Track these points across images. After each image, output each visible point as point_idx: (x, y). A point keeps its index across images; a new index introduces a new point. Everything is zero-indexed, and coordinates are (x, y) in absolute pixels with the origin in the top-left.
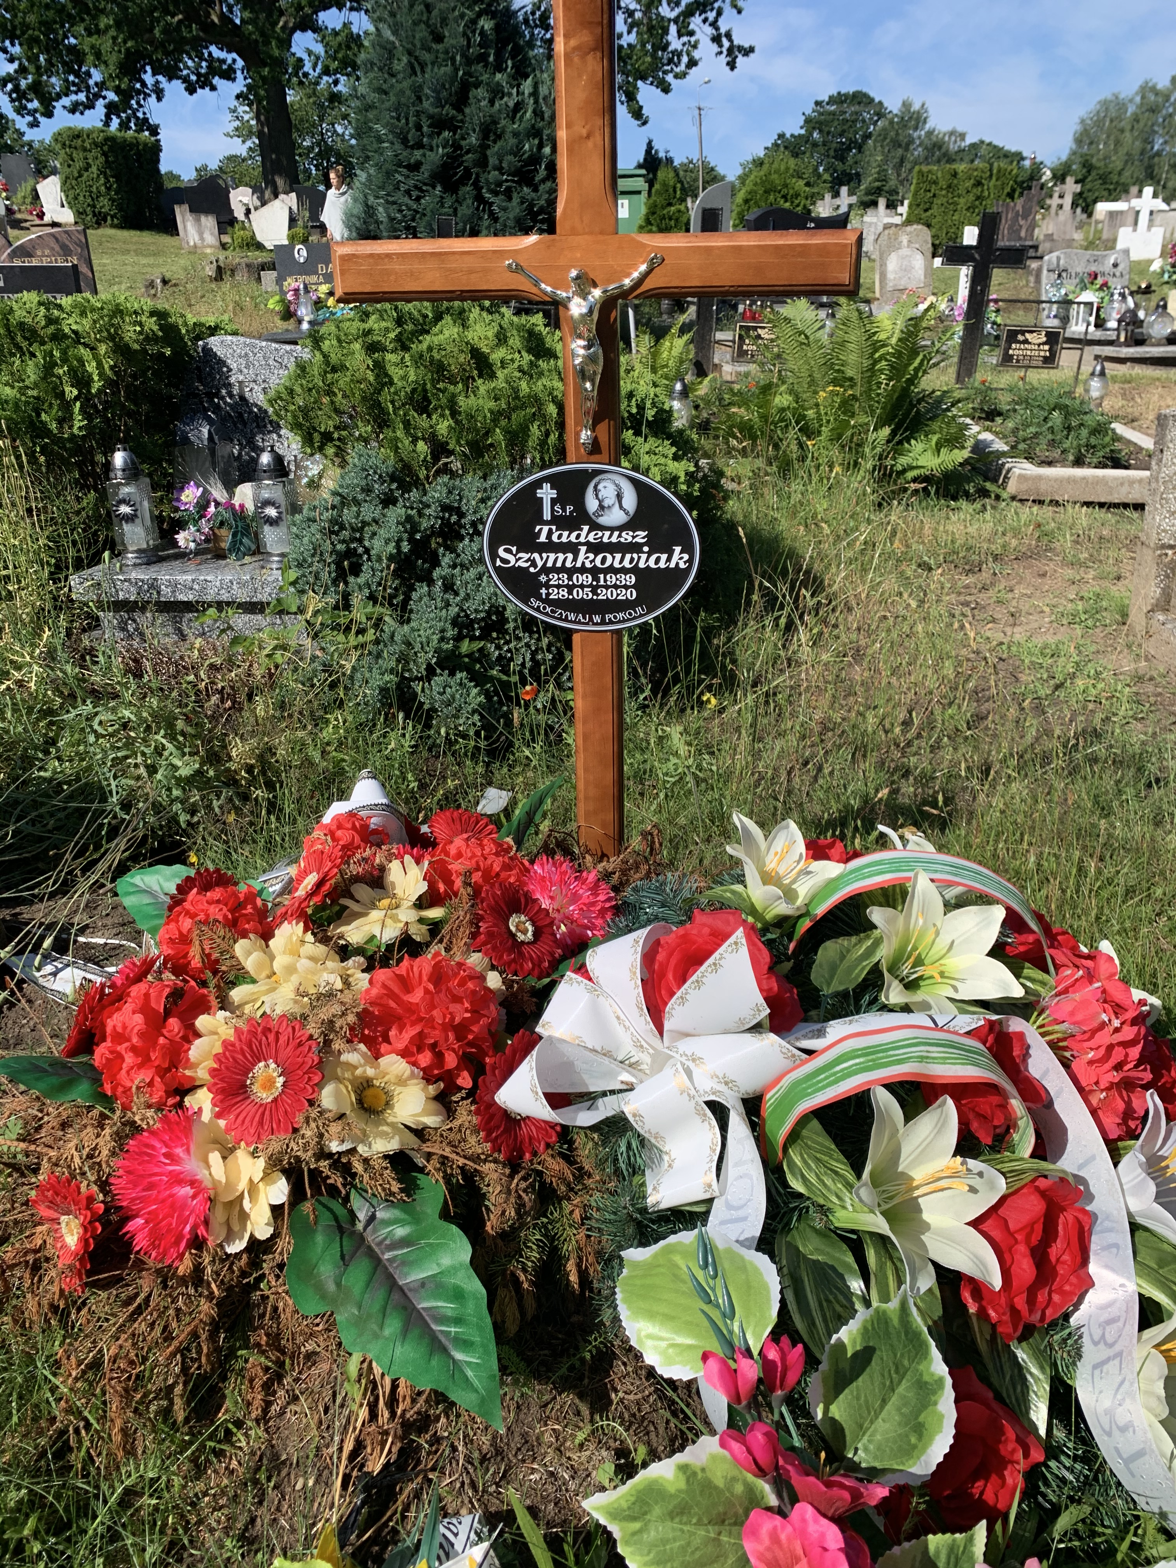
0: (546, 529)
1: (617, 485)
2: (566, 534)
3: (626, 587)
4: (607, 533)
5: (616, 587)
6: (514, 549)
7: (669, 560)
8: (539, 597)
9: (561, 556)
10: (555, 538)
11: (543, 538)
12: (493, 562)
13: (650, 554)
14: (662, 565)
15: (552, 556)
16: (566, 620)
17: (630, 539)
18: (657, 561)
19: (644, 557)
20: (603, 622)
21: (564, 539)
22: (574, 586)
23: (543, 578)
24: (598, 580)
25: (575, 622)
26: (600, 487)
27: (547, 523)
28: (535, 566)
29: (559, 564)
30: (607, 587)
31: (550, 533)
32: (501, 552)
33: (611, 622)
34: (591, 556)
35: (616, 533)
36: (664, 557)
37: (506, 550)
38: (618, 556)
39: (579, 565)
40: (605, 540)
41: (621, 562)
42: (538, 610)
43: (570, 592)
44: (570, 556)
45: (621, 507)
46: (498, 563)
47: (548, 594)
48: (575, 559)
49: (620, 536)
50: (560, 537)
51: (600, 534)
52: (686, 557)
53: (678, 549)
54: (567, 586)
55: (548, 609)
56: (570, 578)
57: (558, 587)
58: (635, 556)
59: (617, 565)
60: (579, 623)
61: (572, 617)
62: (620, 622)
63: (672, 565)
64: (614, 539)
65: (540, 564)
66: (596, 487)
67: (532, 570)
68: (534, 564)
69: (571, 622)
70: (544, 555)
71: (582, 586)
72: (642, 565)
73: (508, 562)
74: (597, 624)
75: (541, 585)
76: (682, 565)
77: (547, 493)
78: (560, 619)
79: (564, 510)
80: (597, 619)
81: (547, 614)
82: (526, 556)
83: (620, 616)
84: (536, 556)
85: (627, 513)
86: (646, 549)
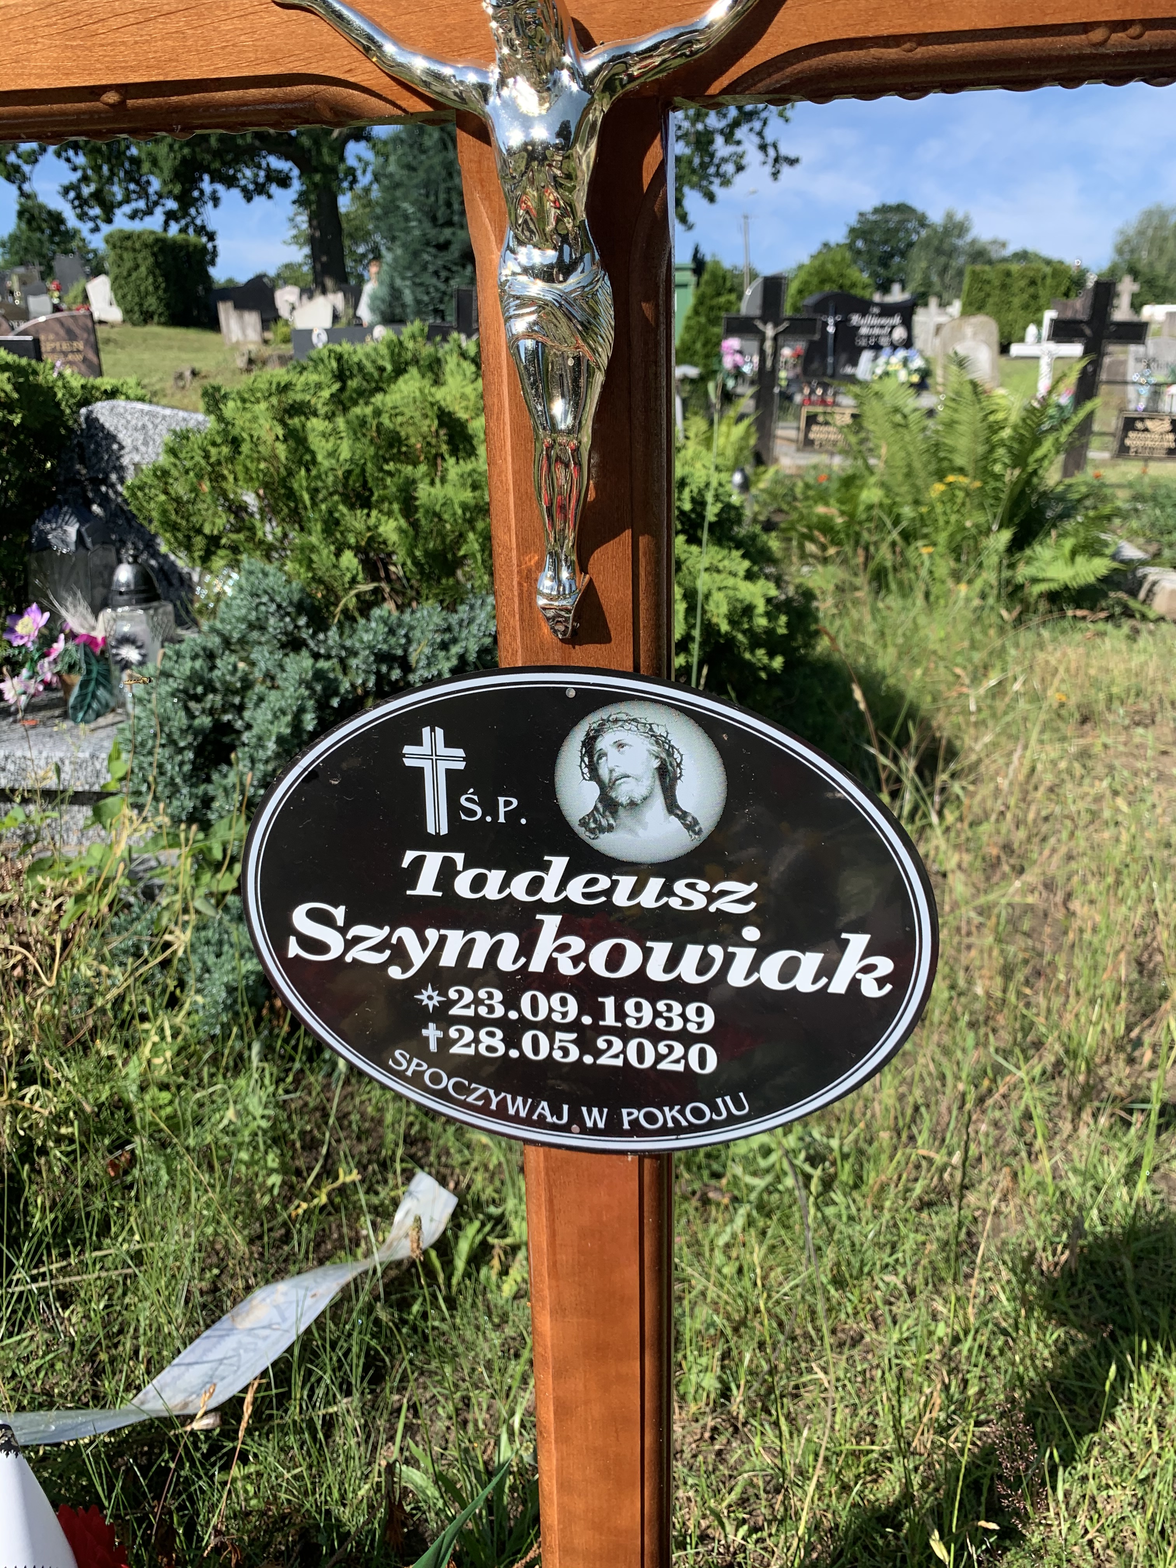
0: (433, 861)
1: (660, 741)
2: (495, 877)
3: (686, 1038)
4: (627, 883)
5: (653, 1034)
6: (339, 914)
7: (827, 970)
8: (420, 1049)
9: (483, 941)
10: (462, 886)
11: (425, 886)
12: (280, 948)
13: (763, 950)
14: (804, 982)
15: (456, 939)
16: (501, 1113)
17: (699, 902)
18: (789, 971)
19: (744, 956)
20: (613, 1129)
21: (491, 892)
22: (524, 1025)
23: (429, 998)
24: (598, 1012)
25: (527, 1122)
26: (604, 743)
27: (436, 843)
28: (406, 964)
29: (477, 961)
30: (625, 1034)
31: (447, 872)
32: (300, 918)
33: (636, 1130)
34: (577, 944)
35: (655, 884)
36: (811, 961)
37: (314, 915)
38: (662, 950)
39: (538, 965)
40: (620, 899)
41: (673, 962)
42: (416, 1080)
43: (512, 1041)
44: (511, 942)
45: (672, 806)
46: (294, 949)
47: (445, 1043)
48: (526, 949)
49: (667, 891)
50: (478, 883)
51: (604, 882)
52: (885, 965)
53: (858, 942)
54: (502, 1023)
55: (448, 1083)
56: (511, 1002)
57: (476, 1023)
58: (716, 951)
59: (656, 972)
60: (541, 1123)
61: (518, 1106)
62: (664, 1131)
63: (839, 985)
64: (648, 899)
65: (418, 957)
66: (589, 743)
67: (395, 972)
68: (400, 955)
69: (516, 1119)
70: (432, 935)
71: (549, 1027)
72: (737, 978)
73: (321, 947)
74: (595, 1131)
75: (424, 1016)
76: (870, 989)
77: (435, 759)
78: (484, 1110)
79: (490, 808)
80: (595, 1117)
81: (443, 1095)
82: (378, 934)
83: (668, 1115)
84: (407, 934)
85: (691, 826)
86: (751, 933)
